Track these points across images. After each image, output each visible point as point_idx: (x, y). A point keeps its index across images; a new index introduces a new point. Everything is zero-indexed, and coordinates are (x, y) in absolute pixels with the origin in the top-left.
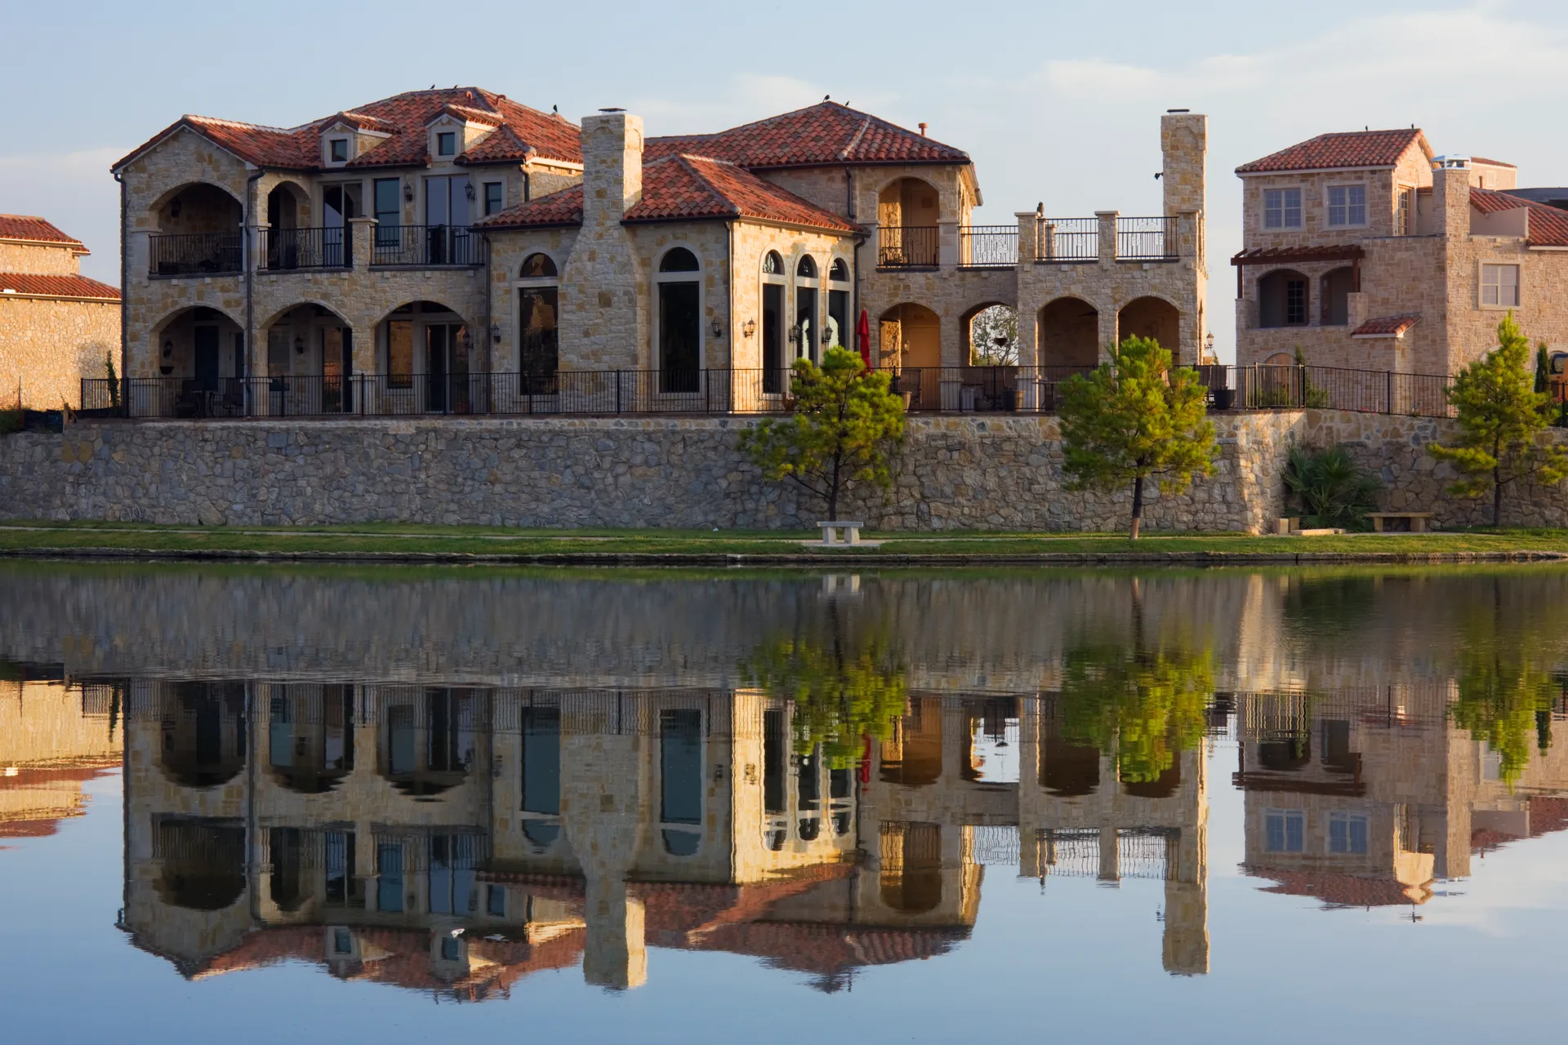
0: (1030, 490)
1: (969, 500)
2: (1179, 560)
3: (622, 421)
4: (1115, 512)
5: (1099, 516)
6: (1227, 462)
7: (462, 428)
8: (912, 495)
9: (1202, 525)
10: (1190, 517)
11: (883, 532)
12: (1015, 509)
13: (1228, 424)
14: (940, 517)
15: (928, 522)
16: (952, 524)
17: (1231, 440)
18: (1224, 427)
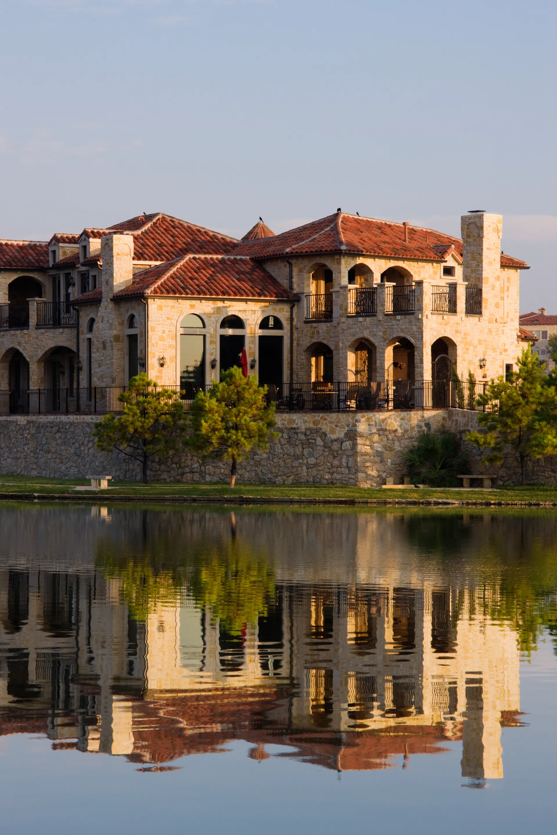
0: (253, 459)
1: (224, 464)
2: (230, 501)
3: (93, 417)
4: (293, 473)
5: (285, 475)
6: (351, 442)
7: (41, 420)
8: (198, 461)
9: (335, 481)
10: (330, 476)
11: (183, 483)
12: (246, 470)
13: (353, 418)
14: (210, 474)
15: (204, 477)
16: (215, 479)
17: (353, 428)
18: (351, 420)
